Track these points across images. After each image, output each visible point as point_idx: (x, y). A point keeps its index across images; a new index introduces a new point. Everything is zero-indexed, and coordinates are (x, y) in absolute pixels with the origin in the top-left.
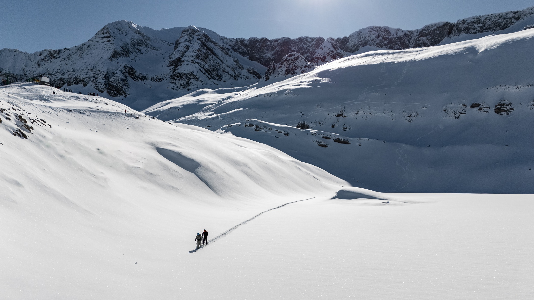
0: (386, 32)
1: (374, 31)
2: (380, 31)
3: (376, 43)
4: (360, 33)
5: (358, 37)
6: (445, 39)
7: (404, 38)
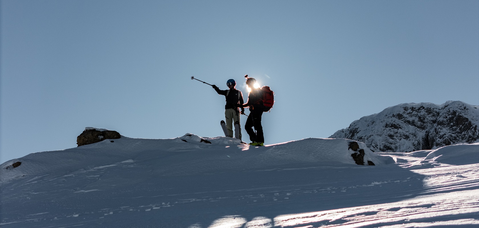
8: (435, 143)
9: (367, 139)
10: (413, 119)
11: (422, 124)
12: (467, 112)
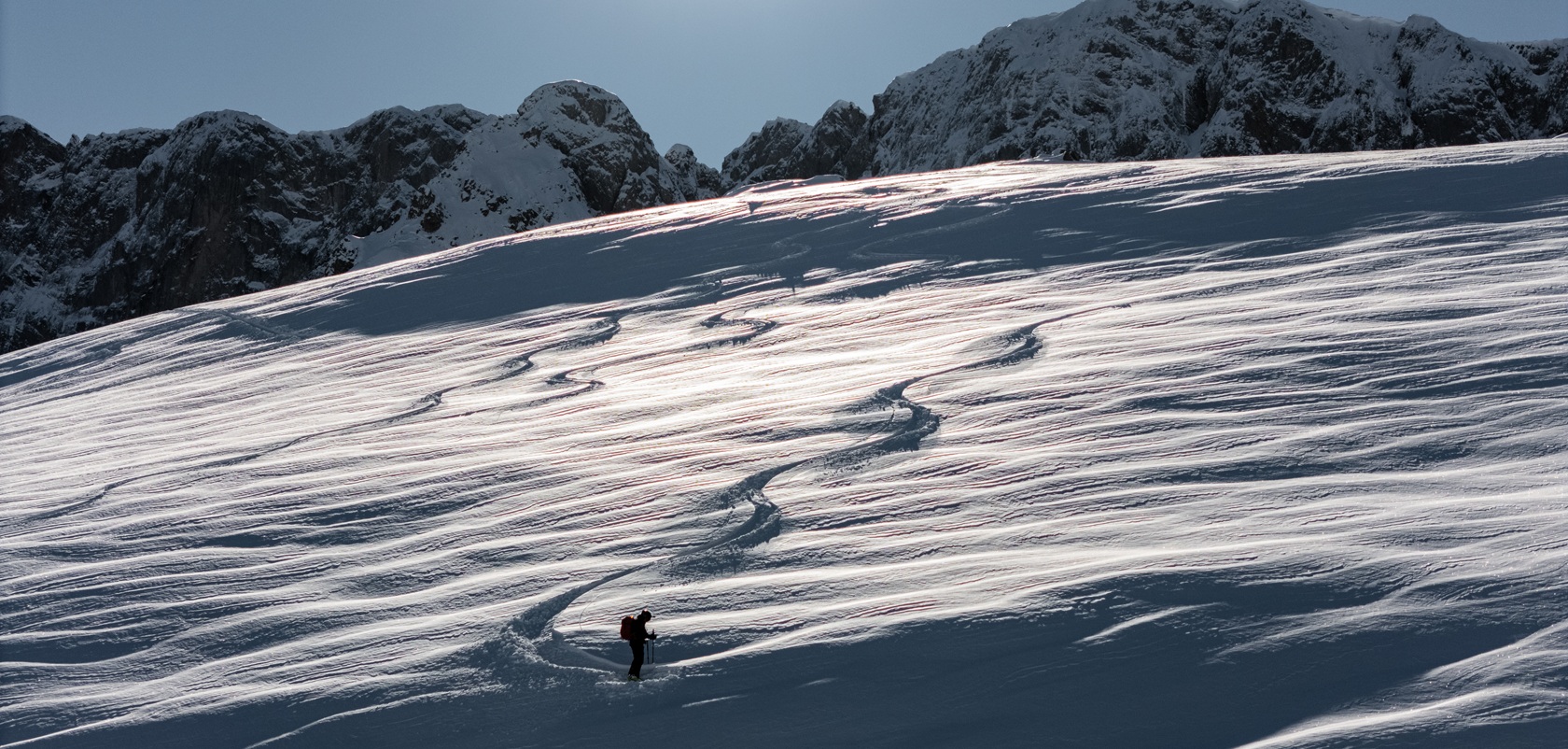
0: (1283, 56)
1: (1151, 41)
2: (1220, 45)
4: (992, 70)
5: (968, 109)
7: (1480, 122)
8: (1222, 100)
9: (1038, 80)
10: (1163, 34)
11: (1187, 48)
12: (1308, 24)
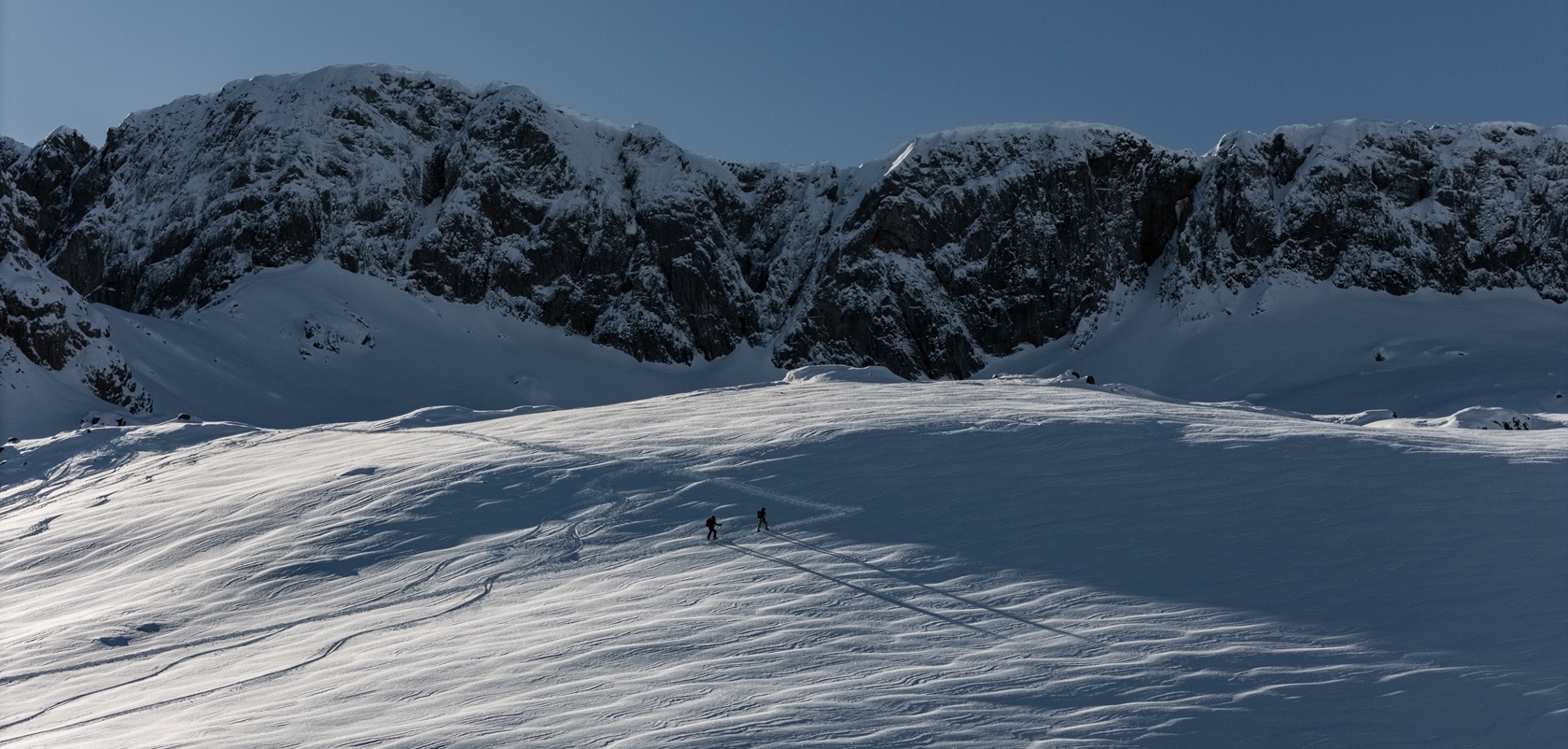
0: (519, 144)
1: (392, 114)
2: (458, 126)
3: (412, 245)
4: (235, 120)
5: (209, 156)
6: (1112, 295)
7: (698, 231)
8: (460, 179)
9: (283, 137)
10: (404, 109)
11: (426, 125)
12: (543, 118)
